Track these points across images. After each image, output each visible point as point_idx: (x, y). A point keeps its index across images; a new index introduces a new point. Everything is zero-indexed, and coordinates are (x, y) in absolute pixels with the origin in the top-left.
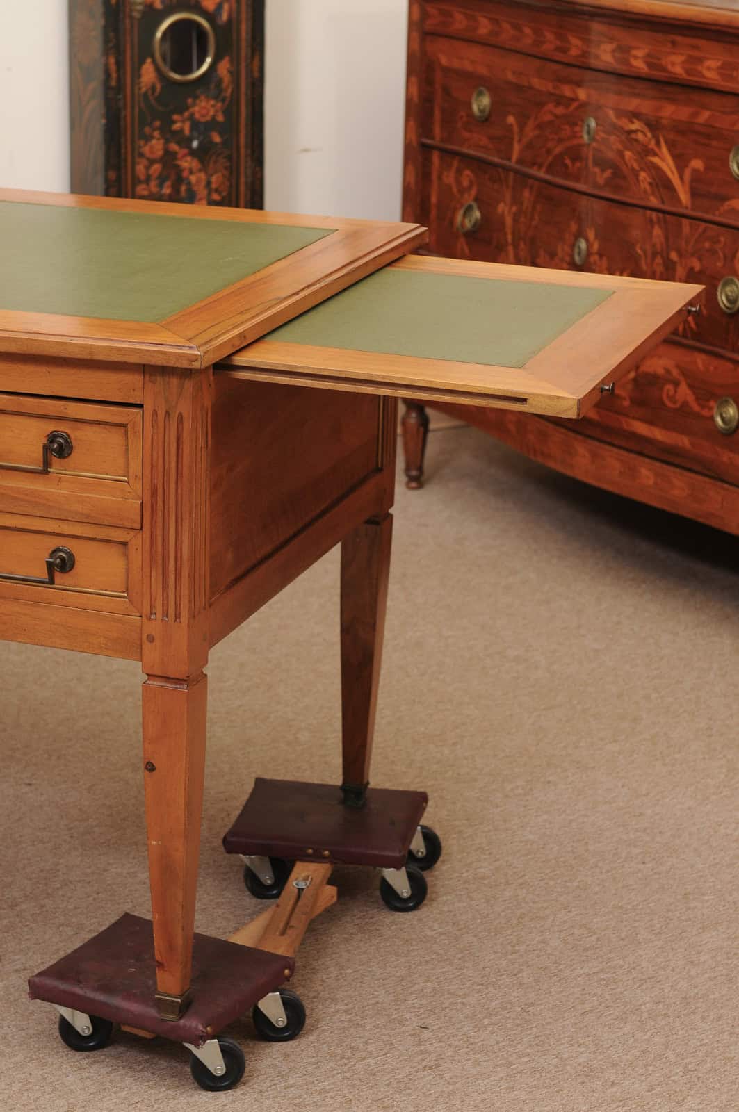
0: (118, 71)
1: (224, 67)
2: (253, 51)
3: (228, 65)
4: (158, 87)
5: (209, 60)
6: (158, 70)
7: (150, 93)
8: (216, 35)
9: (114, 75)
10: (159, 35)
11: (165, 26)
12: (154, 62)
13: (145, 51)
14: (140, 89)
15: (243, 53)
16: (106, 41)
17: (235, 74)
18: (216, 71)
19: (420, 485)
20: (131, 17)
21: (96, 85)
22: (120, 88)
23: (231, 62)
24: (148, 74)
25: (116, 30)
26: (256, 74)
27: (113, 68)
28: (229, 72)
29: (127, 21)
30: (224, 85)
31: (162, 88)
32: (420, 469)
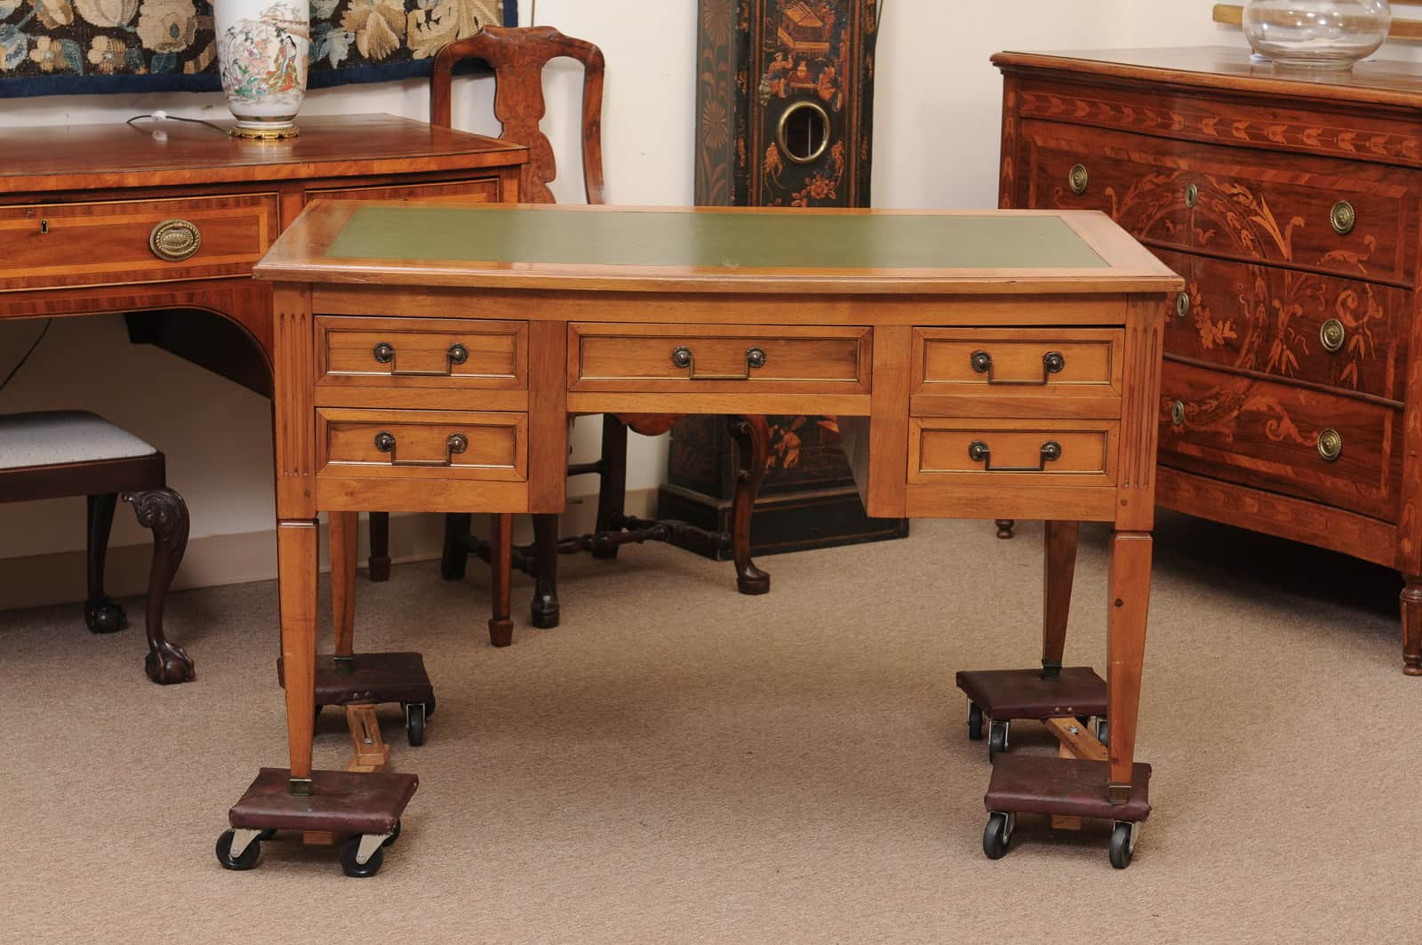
0: (746, 154)
1: (837, 150)
2: (862, 136)
3: (841, 148)
4: (781, 167)
5: (825, 143)
6: (780, 152)
7: (773, 172)
8: (830, 120)
9: (743, 157)
10: (782, 121)
11: (786, 115)
12: (777, 146)
13: (770, 135)
14: (765, 169)
15: (854, 138)
16: (737, 126)
17: (846, 157)
18: (830, 153)
19: (1010, 536)
20: (759, 105)
21: (725, 166)
22: (747, 169)
23: (844, 142)
24: (772, 156)
25: (746, 117)
26: (864, 157)
27: (742, 150)
28: (841, 154)
29: (756, 109)
30: (837, 166)
31: (784, 168)
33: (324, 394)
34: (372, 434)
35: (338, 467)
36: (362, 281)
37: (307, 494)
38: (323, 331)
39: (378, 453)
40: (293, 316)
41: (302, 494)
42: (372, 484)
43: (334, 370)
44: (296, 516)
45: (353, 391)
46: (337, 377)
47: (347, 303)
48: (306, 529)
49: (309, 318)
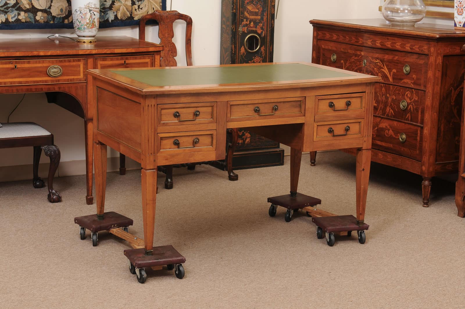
0: (235, 49)
1: (263, 49)
2: (271, 44)
3: (264, 48)
4: (245, 53)
5: (259, 46)
6: (245, 49)
7: (243, 55)
8: (261, 40)
9: (234, 50)
10: (246, 40)
11: (247, 38)
12: (244, 47)
13: (242, 44)
14: (240, 54)
15: (268, 45)
16: (232, 41)
17: (266, 51)
18: (261, 49)
19: (315, 165)
20: (239, 35)
21: (228, 53)
22: (235, 54)
23: (265, 46)
24: (243, 50)
25: (235, 38)
26: (271, 51)
27: (233, 48)
29: (238, 36)
30: (263, 53)
32: (315, 160)
33: (160, 129)
34: (172, 140)
35: (163, 151)
36: (174, 93)
37: (155, 161)
38: (160, 109)
39: (173, 146)
40: (151, 105)
41: (153, 161)
42: (173, 156)
43: (162, 121)
44: (151, 168)
45: (168, 127)
46: (164, 123)
47: (167, 100)
48: (154, 172)
49: (156, 106)
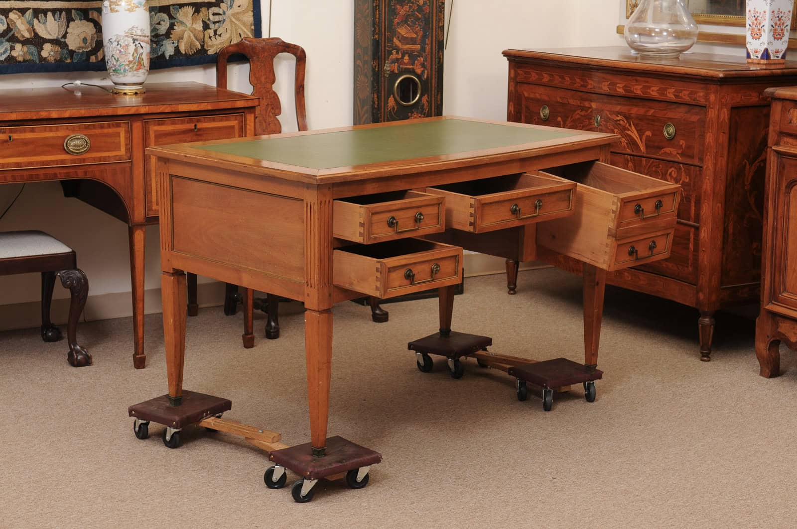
0: (378, 101)
1: (425, 99)
2: (438, 92)
3: (427, 98)
4: (396, 108)
5: (418, 96)
6: (396, 100)
7: (392, 110)
8: (421, 84)
9: (376, 103)
10: (396, 85)
11: (398, 81)
12: (394, 97)
13: (390, 92)
14: (387, 109)
15: (433, 93)
16: (373, 87)
17: (430, 102)
18: (421, 101)
19: (515, 293)
20: (384, 77)
21: (367, 107)
22: (379, 108)
23: (428, 95)
24: (391, 102)
25: (378, 83)
26: (439, 103)
27: (376, 99)
28: (427, 101)
29: (382, 78)
30: (425, 107)
31: (397, 108)
32: (515, 284)
